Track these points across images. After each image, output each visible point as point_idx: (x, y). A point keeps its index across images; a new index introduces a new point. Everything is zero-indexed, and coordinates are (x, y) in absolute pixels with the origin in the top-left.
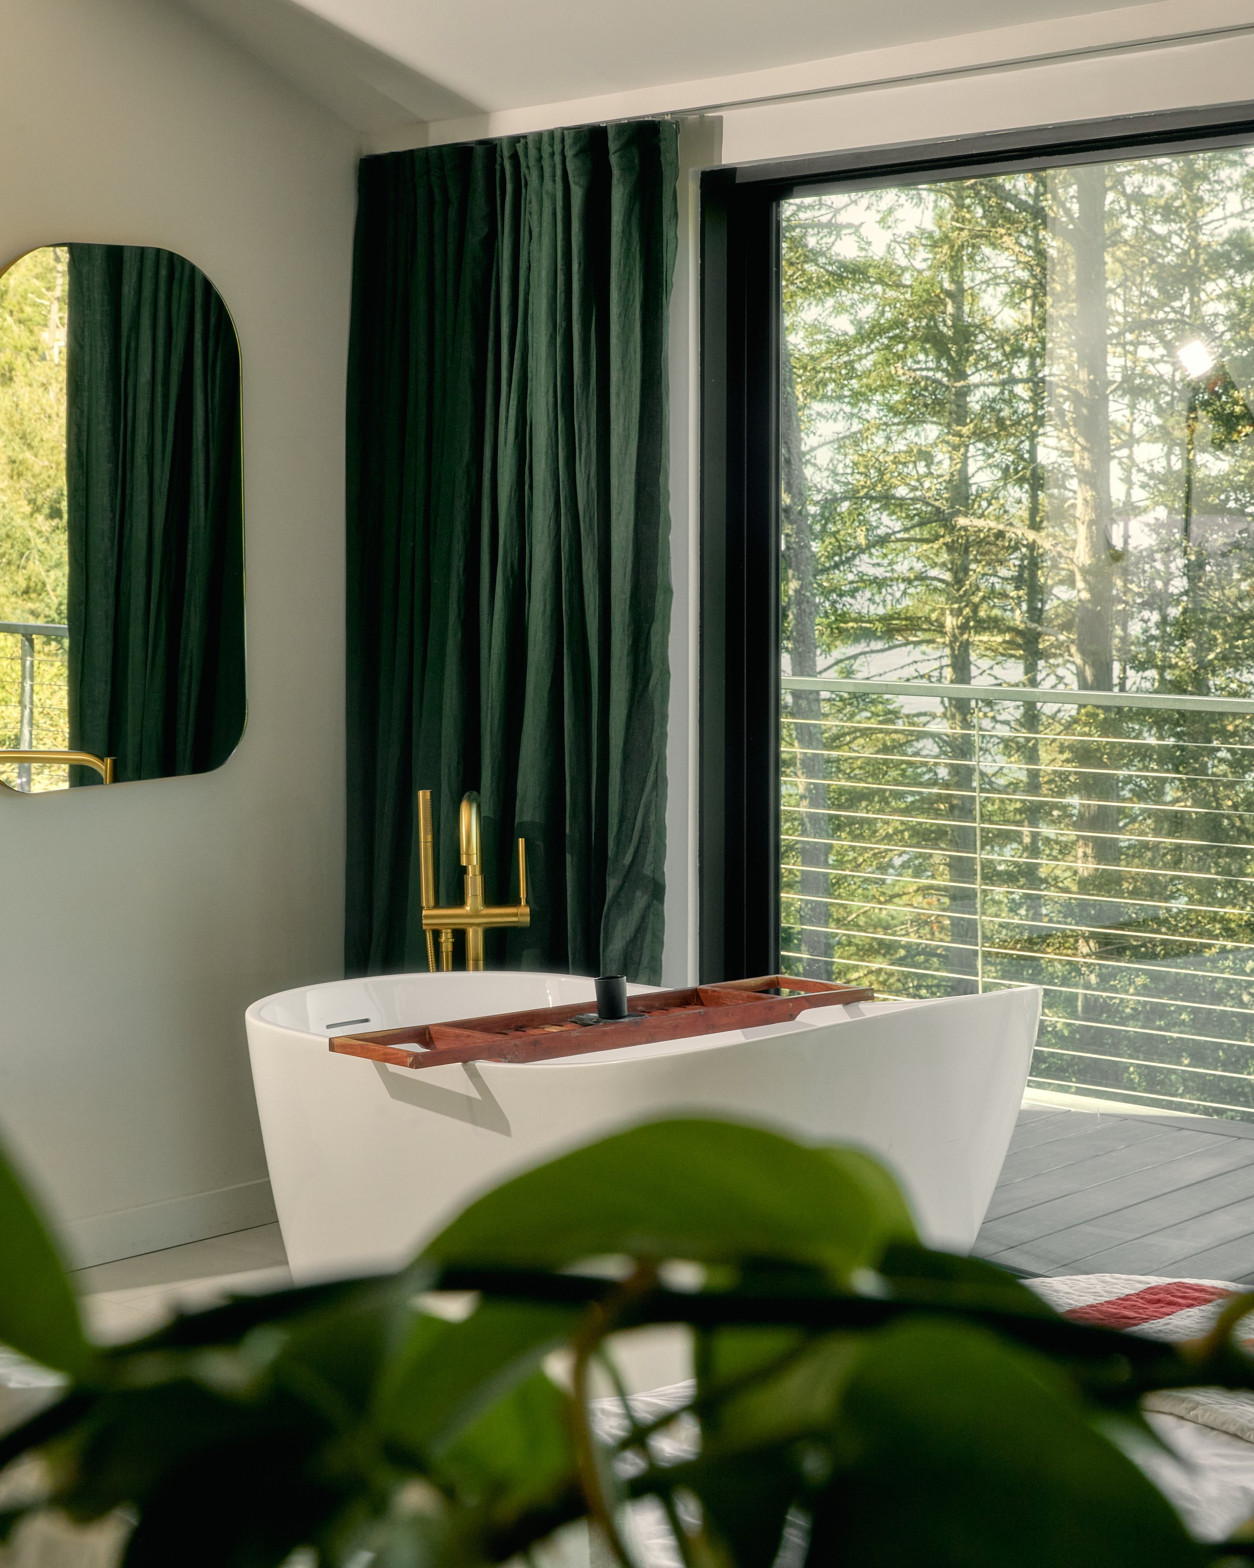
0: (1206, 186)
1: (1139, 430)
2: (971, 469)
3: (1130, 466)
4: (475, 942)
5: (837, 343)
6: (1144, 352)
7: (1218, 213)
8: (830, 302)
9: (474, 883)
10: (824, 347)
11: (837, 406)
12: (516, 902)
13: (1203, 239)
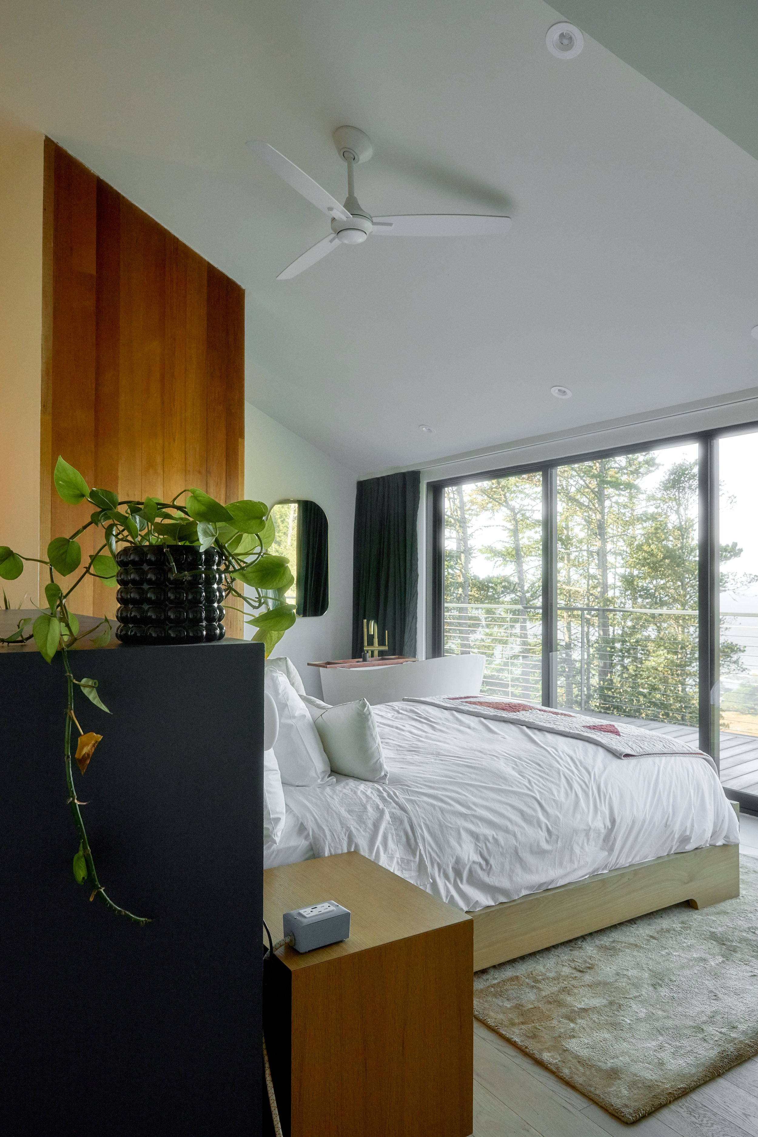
0: (635, 499)
1: (618, 565)
2: (571, 575)
3: (615, 574)
4: (376, 653)
5: (536, 541)
6: (619, 544)
7: (639, 506)
8: (533, 530)
9: (376, 640)
10: (532, 542)
11: (535, 558)
12: (385, 645)
13: (635, 513)
